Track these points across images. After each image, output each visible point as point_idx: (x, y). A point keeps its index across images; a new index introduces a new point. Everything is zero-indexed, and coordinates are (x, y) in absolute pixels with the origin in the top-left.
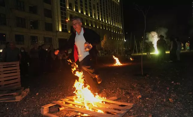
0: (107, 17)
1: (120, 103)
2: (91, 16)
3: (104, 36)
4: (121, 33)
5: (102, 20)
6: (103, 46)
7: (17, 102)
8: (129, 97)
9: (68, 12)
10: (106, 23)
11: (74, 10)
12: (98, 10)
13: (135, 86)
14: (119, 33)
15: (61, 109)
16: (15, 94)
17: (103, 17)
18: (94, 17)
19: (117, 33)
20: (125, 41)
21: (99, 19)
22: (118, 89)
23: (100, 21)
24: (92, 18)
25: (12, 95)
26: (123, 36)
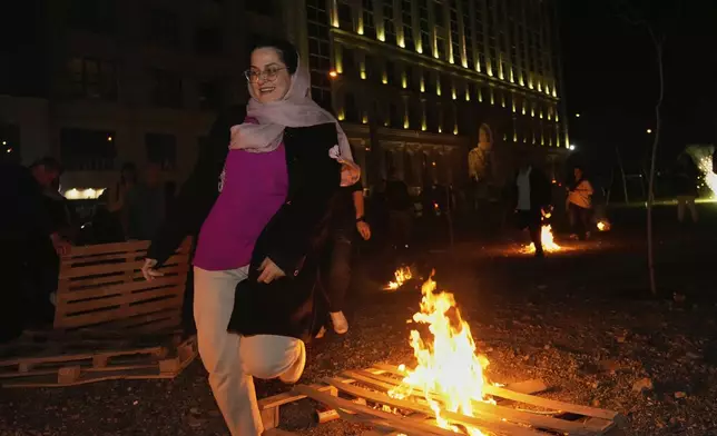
0: (493, 54)
1: (561, 408)
2: (428, 51)
3: (481, 131)
4: (553, 118)
5: (471, 66)
6: (474, 173)
7: (165, 382)
8: (595, 386)
9: (337, 40)
10: (487, 79)
11: (361, 32)
12: (454, 27)
13: (621, 340)
14: (545, 116)
15: (323, 416)
16: (156, 350)
17: (476, 54)
18: (436, 56)
19: (537, 115)
20: (572, 148)
21: (458, 61)
22: (547, 347)
23: (463, 71)
24: (431, 61)
25: (149, 354)
26: (562, 128)
